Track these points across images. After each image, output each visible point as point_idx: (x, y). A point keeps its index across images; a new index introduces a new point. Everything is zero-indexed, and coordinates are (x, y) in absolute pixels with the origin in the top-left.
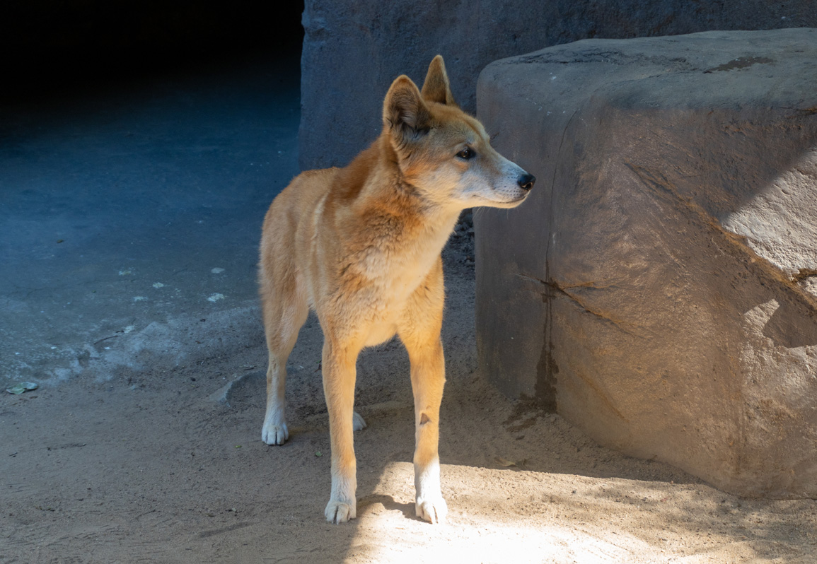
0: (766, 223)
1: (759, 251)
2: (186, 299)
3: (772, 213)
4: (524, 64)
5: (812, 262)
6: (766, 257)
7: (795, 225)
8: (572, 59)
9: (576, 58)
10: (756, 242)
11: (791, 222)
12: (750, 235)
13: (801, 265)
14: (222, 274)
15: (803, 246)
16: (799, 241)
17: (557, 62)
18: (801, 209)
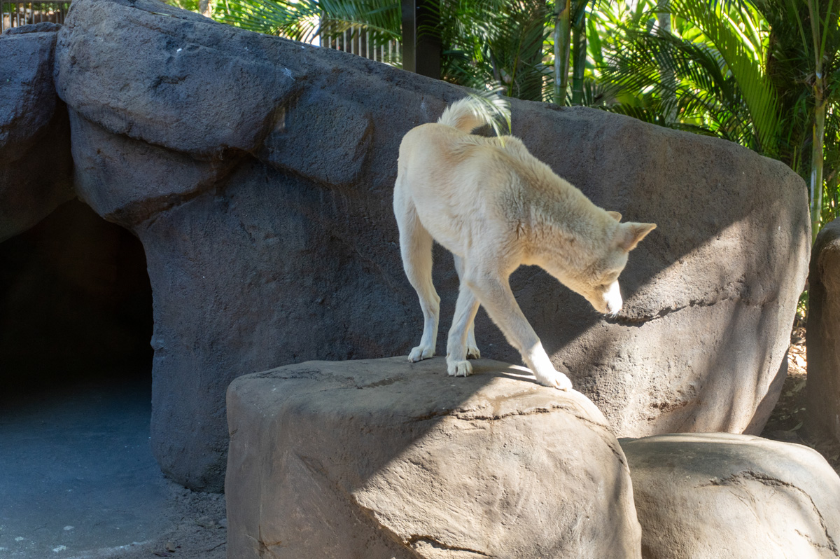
0: (388, 500)
1: (383, 521)
2: (36, 550)
3: (392, 492)
4: (259, 379)
5: (420, 529)
6: (387, 526)
7: (408, 502)
8: (290, 375)
9: (293, 375)
10: (380, 514)
11: (405, 500)
12: (376, 509)
13: (413, 533)
14: (71, 530)
15: (414, 518)
16: (411, 514)
17: (280, 378)
18: (413, 490)
